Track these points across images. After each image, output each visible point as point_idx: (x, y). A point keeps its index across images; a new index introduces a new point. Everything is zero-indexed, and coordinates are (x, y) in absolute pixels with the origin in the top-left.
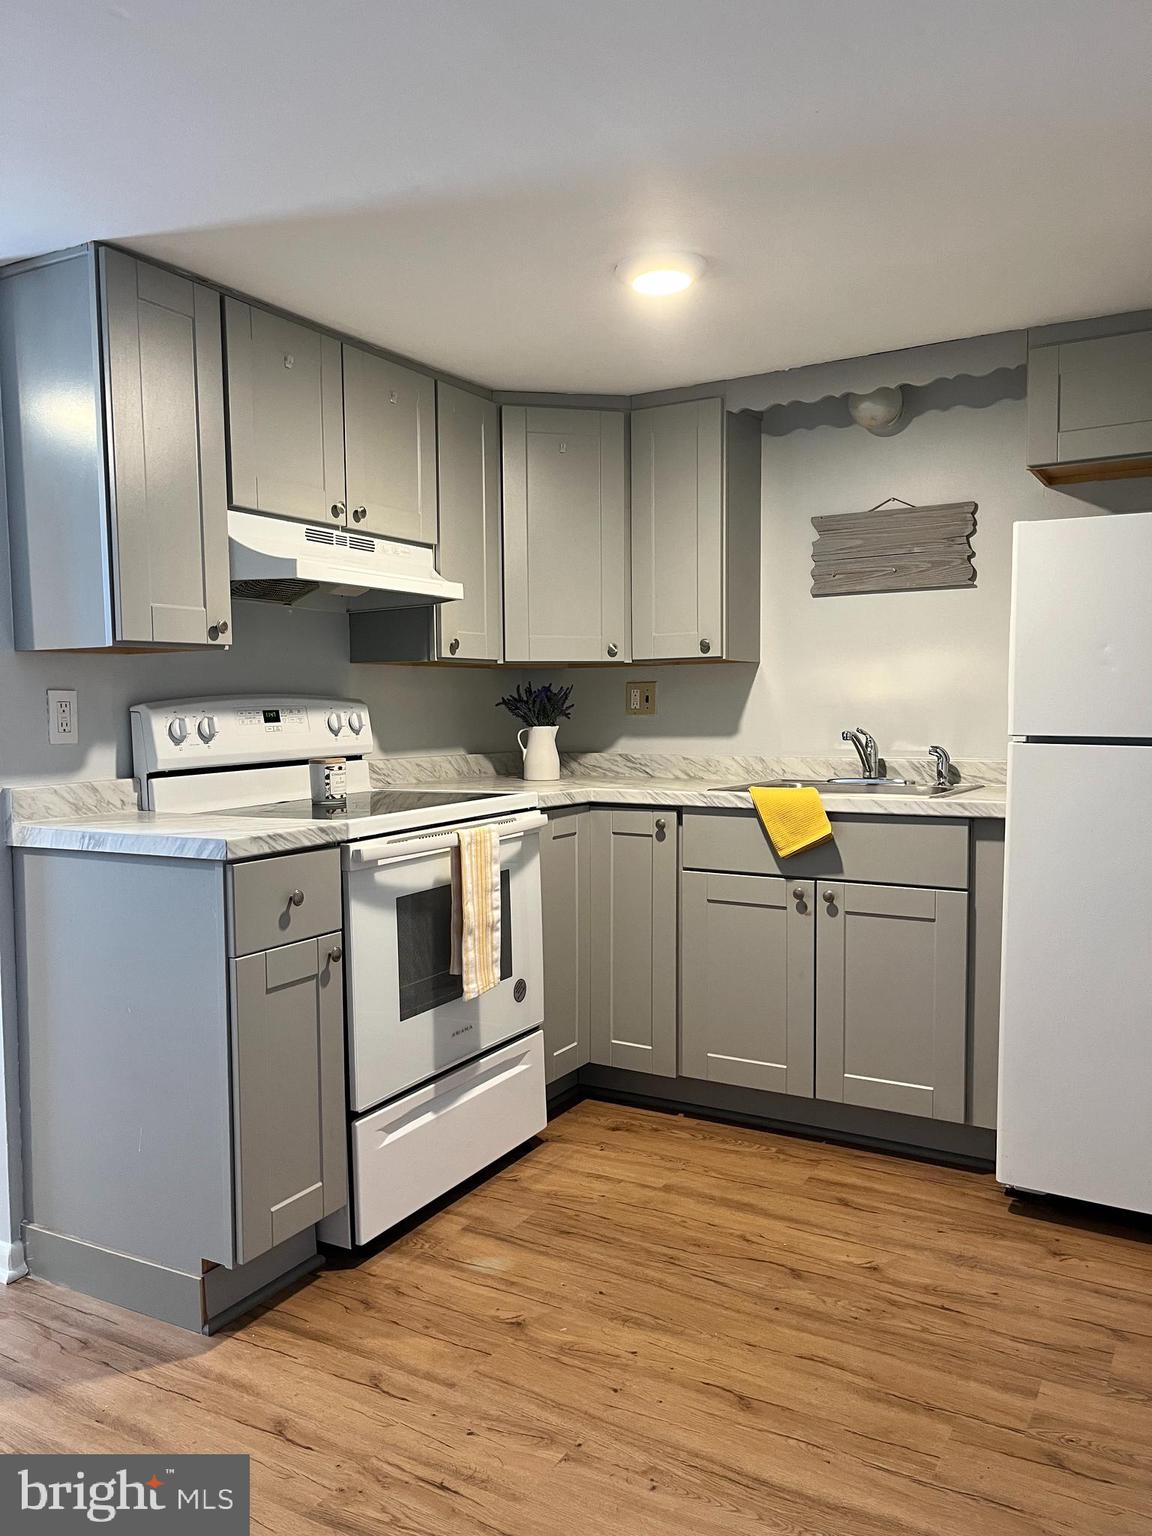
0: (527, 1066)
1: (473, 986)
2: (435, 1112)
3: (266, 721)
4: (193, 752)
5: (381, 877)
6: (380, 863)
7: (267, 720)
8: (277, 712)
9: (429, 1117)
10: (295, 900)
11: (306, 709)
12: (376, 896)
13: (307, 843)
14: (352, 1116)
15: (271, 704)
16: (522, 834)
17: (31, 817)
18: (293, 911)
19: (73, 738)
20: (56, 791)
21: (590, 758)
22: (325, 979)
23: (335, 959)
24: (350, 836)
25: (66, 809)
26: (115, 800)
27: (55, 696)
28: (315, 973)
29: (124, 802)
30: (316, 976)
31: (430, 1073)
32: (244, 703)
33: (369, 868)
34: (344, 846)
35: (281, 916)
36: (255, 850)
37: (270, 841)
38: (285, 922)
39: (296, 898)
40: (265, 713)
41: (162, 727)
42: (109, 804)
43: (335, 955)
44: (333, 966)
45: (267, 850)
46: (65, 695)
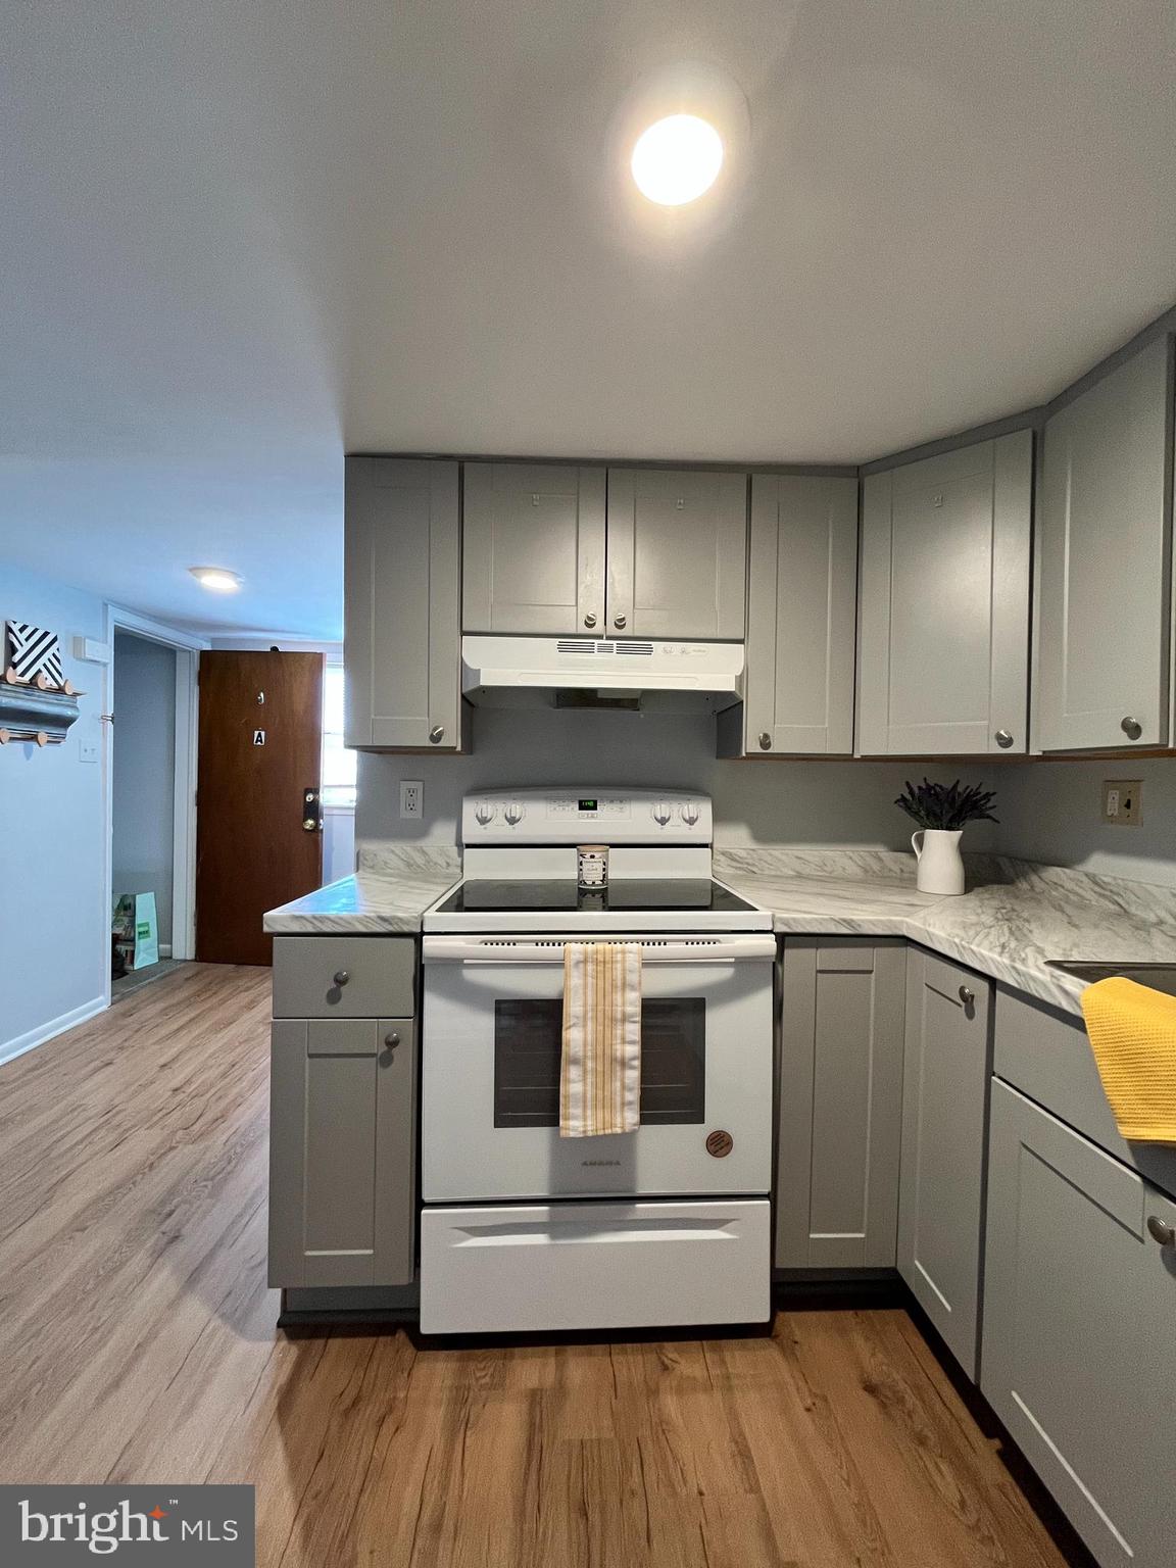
0: (735, 1237)
2: (553, 1237)
3: (580, 809)
4: (499, 831)
5: (470, 975)
7: (582, 808)
8: (595, 802)
9: (541, 1239)
10: (341, 981)
12: (468, 995)
13: (363, 929)
14: (420, 1204)
15: (587, 794)
16: (733, 960)
17: (372, 867)
18: (344, 989)
19: (418, 815)
20: (393, 852)
21: (1053, 873)
22: (386, 1060)
23: (392, 1044)
24: (426, 929)
25: (402, 865)
26: (441, 861)
27: (404, 786)
28: (372, 1052)
29: (448, 865)
30: (373, 1055)
31: (543, 1194)
32: (561, 793)
33: (455, 963)
34: (418, 937)
35: (329, 992)
36: (296, 928)
37: (316, 922)
38: (334, 997)
39: (341, 978)
40: (580, 802)
41: (471, 809)
42: (436, 864)
43: (391, 1040)
44: (395, 1051)
45: (310, 929)
46: (412, 785)
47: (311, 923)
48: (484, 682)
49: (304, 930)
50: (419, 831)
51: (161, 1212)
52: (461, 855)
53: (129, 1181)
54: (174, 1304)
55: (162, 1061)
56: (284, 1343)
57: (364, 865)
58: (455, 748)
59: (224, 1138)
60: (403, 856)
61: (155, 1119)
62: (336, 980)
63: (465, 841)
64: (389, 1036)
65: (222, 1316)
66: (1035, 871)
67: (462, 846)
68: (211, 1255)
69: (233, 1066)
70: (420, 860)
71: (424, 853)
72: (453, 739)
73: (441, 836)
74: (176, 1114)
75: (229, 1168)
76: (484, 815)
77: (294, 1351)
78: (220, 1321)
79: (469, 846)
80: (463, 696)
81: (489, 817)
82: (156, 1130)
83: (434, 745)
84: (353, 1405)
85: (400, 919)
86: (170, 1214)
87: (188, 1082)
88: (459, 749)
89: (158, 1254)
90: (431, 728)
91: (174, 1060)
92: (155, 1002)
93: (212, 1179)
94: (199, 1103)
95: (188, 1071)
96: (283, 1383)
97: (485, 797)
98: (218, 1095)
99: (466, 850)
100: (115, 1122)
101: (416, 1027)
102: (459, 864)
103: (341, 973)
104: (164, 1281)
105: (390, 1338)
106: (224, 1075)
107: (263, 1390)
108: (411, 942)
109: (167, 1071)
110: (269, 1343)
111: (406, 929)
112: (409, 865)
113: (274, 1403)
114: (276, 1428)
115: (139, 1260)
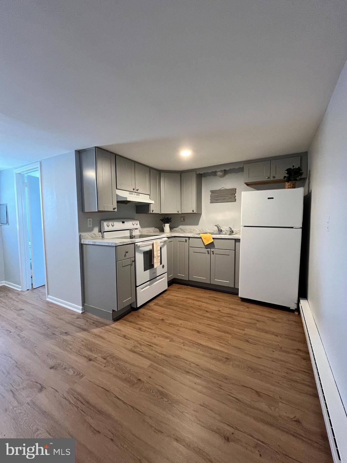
1: (156, 266)
4: (111, 228)
5: (141, 248)
6: (141, 246)
7: (123, 223)
9: (149, 287)
10: (127, 252)
11: (129, 221)
12: (140, 251)
13: (129, 243)
14: (136, 287)
15: (123, 220)
16: (164, 241)
19: (91, 226)
20: (88, 235)
21: (175, 229)
22: (131, 265)
23: (133, 262)
24: (136, 242)
25: (90, 237)
27: (88, 219)
29: (99, 236)
31: (149, 280)
32: (119, 220)
34: (134, 243)
35: (125, 255)
40: (122, 222)
42: (97, 236)
45: (122, 244)
46: (90, 219)
50: (91, 230)
57: (82, 238)
66: (172, 229)
71: (94, 234)
81: (109, 225)
97: (106, 221)
99: (103, 233)
105: (134, 311)
112: (92, 237)
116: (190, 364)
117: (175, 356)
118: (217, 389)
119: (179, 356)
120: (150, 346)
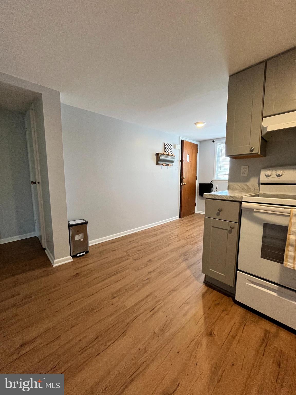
5: (255, 214)
6: (255, 210)
10: (220, 211)
12: (256, 220)
13: (226, 199)
14: (237, 269)
17: (232, 189)
18: (220, 213)
20: (238, 185)
22: (230, 232)
23: (232, 228)
24: (243, 200)
25: (240, 189)
26: (253, 188)
27: (242, 168)
28: (227, 229)
30: (227, 230)
31: (277, 282)
33: (251, 210)
34: (241, 202)
35: (217, 213)
36: (210, 197)
37: (215, 196)
38: (218, 214)
39: (220, 210)
41: (263, 173)
42: (251, 189)
43: (231, 227)
44: (233, 230)
45: (213, 198)
46: (245, 167)
47: (214, 196)
48: (268, 130)
49: (212, 198)
50: (247, 180)
51: (185, 254)
52: (259, 186)
53: (179, 248)
54: (186, 270)
55: (187, 230)
56: (204, 286)
57: (230, 188)
58: (258, 153)
59: (197, 246)
60: (241, 187)
61: (185, 239)
62: (219, 210)
63: (261, 182)
64: (231, 226)
65: (194, 275)
67: (260, 184)
68: (193, 265)
69: (200, 234)
70: (246, 188)
71: (247, 186)
72: (257, 150)
73: (253, 182)
74: (188, 239)
75: (197, 252)
76: (268, 174)
77: (206, 288)
78: (193, 276)
79: (262, 184)
80: (262, 138)
81: (270, 175)
82: (185, 241)
83: (251, 153)
84: (217, 304)
85: (236, 197)
86: (186, 255)
87: (191, 234)
88: (259, 153)
89: (183, 261)
90: (250, 148)
91: (189, 230)
92: (186, 219)
93: (194, 252)
94: (193, 239)
95: (192, 232)
96: (204, 292)
97: (269, 169)
98: (196, 239)
99: (261, 185)
100: (179, 237)
101: (239, 226)
102: (258, 189)
103: (220, 209)
104: (184, 265)
105: (228, 297)
106: (198, 235)
107: (200, 291)
108: (239, 203)
109: (188, 232)
110: (201, 284)
111: (237, 200)
112: (243, 189)
113: (201, 294)
114: (201, 298)
115: (180, 260)
116: (105, 345)
117: (125, 331)
118: (57, 362)
119: (123, 337)
120: (152, 310)
